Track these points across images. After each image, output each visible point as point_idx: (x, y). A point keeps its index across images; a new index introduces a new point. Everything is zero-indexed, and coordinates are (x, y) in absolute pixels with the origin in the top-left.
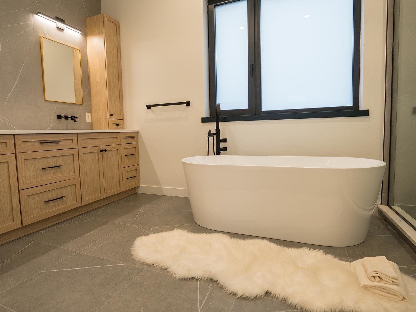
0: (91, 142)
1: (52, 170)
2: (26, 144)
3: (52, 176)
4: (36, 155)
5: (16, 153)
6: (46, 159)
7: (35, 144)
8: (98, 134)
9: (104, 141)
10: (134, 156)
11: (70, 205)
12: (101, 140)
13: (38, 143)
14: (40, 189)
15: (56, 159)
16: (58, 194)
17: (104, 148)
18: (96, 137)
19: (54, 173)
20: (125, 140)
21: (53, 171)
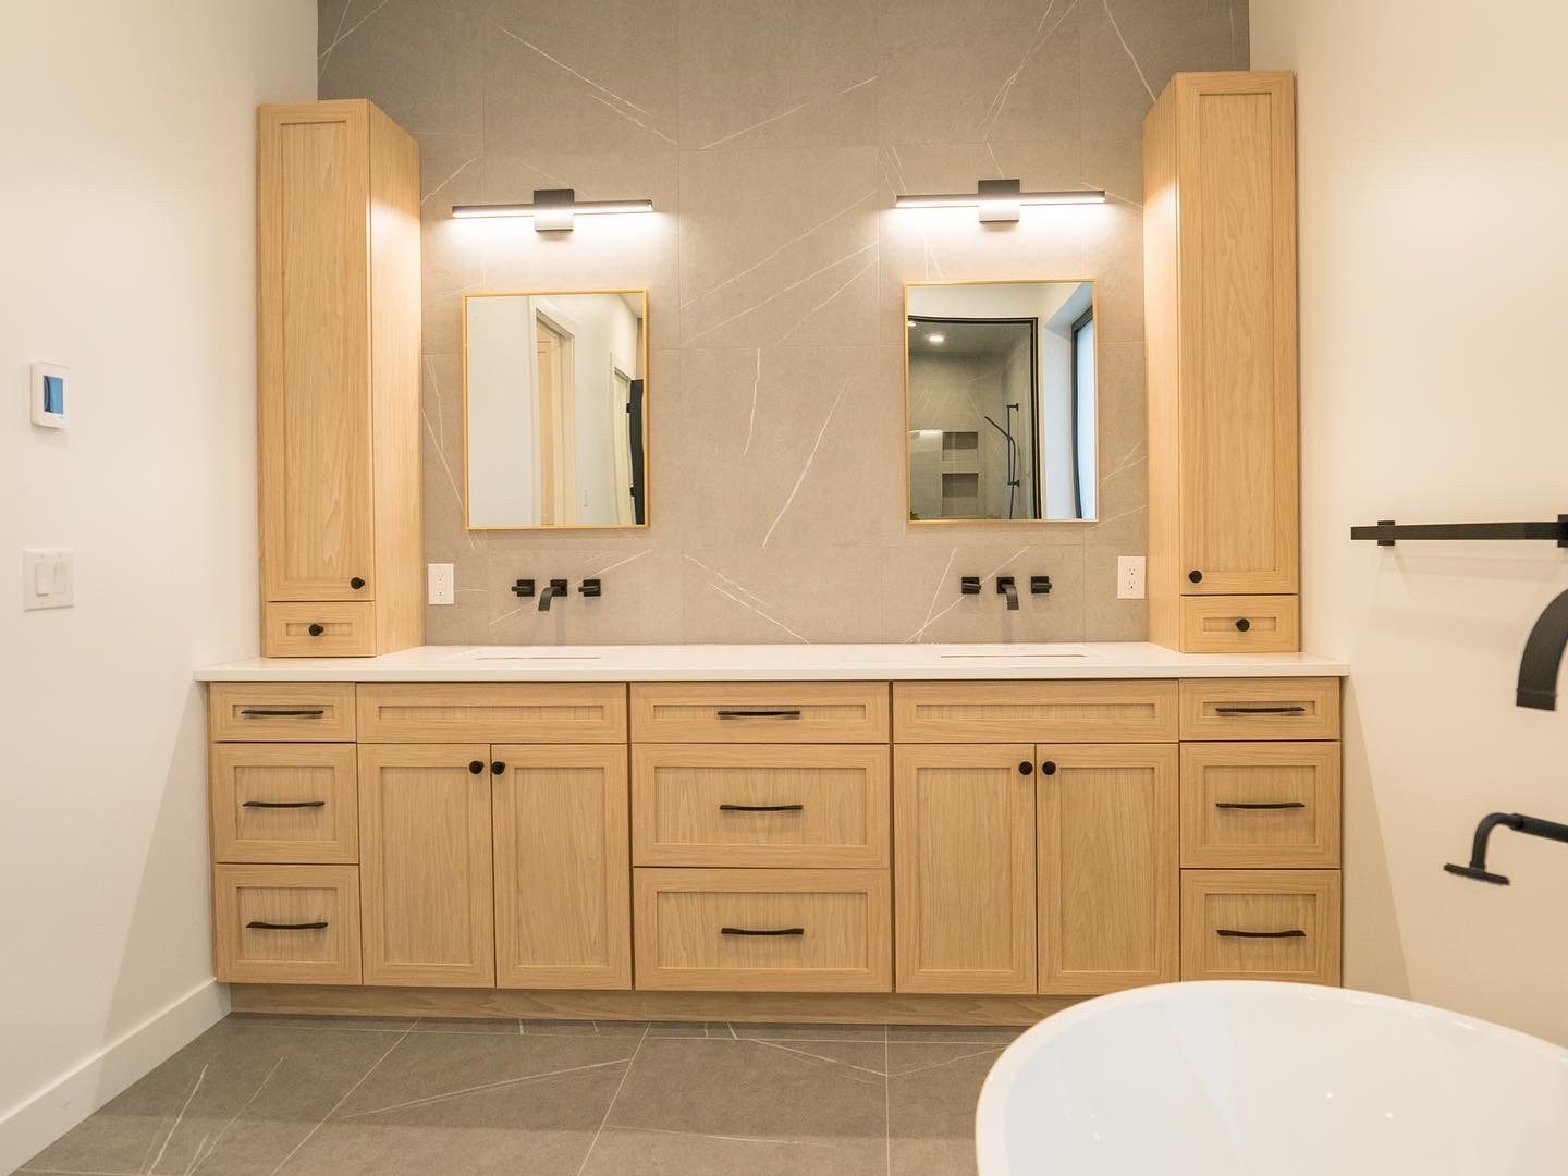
0: (969, 723)
1: (764, 819)
2: (667, 717)
3: (759, 839)
4: (698, 755)
5: (629, 744)
6: (740, 776)
7: (700, 713)
8: (977, 688)
9: (1055, 718)
10: (1297, 817)
11: (835, 972)
12: (1036, 714)
13: (713, 713)
14: (707, 880)
15: (782, 778)
16: (781, 915)
17: (1046, 754)
18: (1000, 701)
19: (770, 830)
20: (1217, 720)
21: (767, 821)
